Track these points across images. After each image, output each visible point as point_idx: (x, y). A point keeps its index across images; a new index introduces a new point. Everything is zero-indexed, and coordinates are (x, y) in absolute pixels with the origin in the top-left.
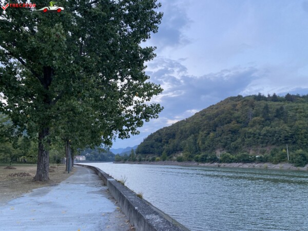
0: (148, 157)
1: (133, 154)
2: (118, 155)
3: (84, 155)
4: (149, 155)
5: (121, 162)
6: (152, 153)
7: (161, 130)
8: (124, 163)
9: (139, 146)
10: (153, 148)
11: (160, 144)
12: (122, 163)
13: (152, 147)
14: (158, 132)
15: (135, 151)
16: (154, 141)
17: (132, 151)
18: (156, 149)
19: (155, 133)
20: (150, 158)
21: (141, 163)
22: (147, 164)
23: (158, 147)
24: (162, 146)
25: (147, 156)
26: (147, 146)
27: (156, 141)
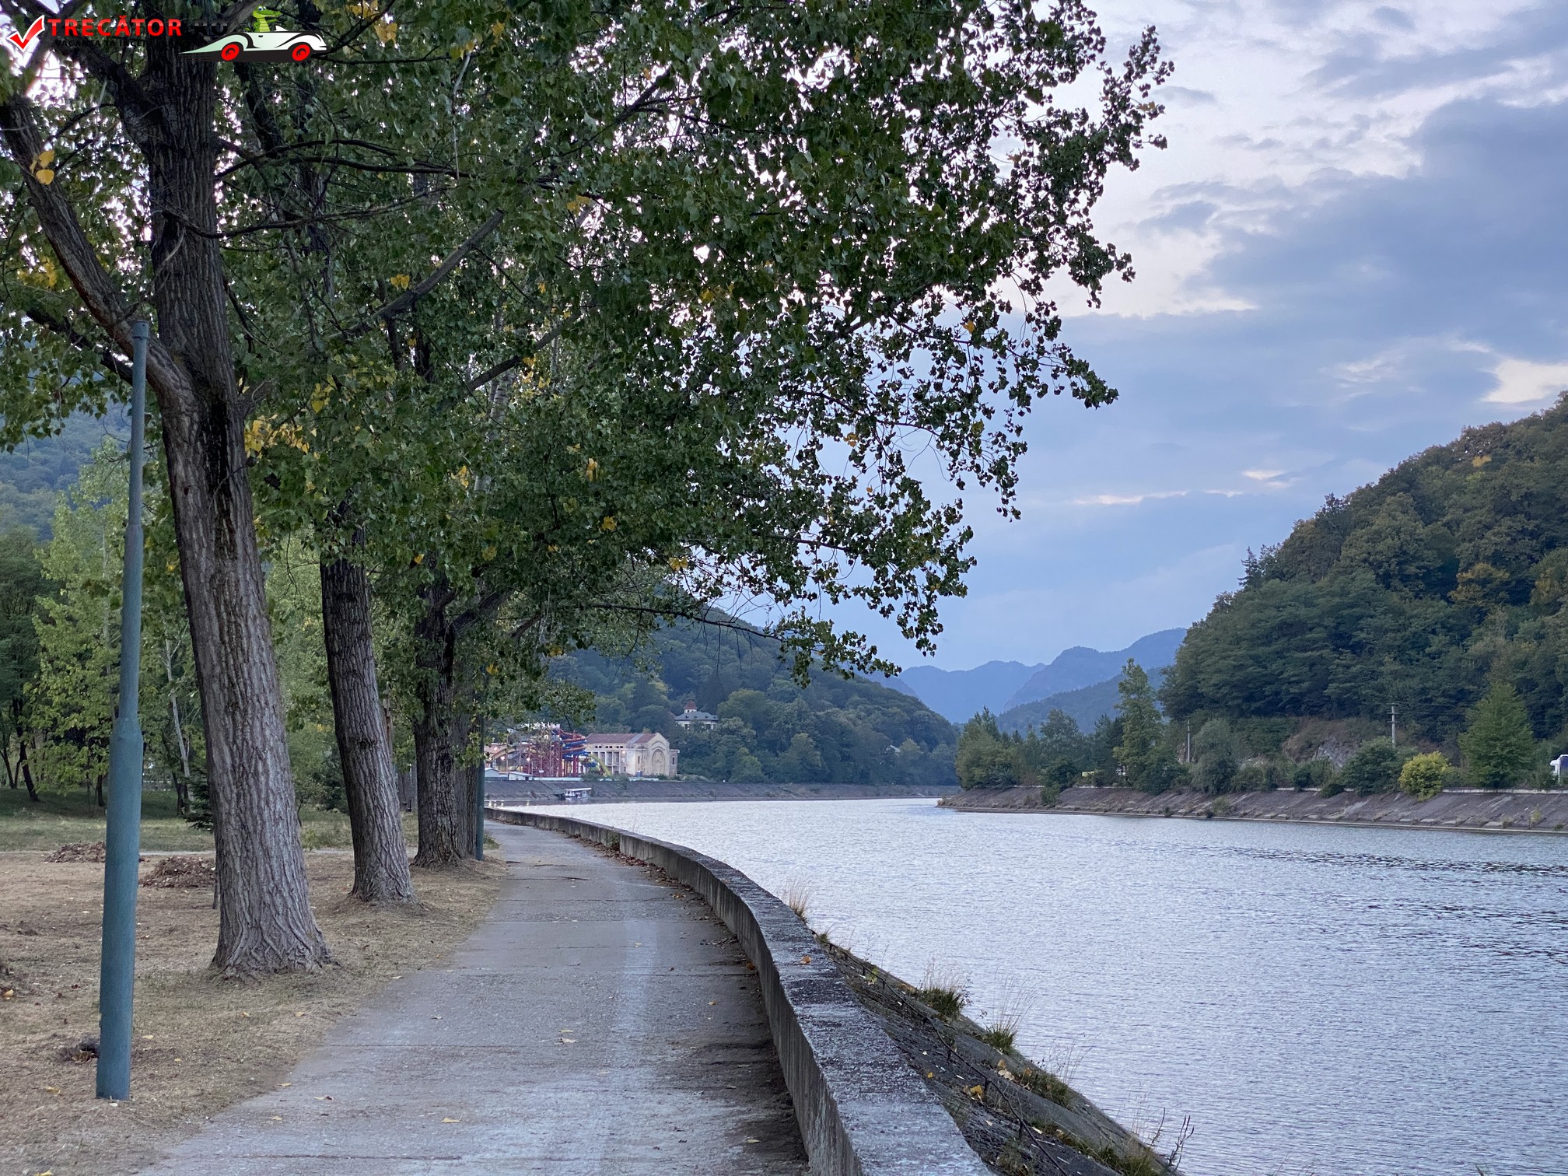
0: (1310, 747)
1: (1139, 714)
2: (985, 726)
3: (657, 725)
4: (1311, 726)
5: (1018, 794)
6: (1346, 707)
7: (1438, 457)
8: (1048, 804)
9: (1196, 632)
10: (1357, 648)
11: (1434, 609)
12: (1030, 806)
13: (1341, 640)
14: (1403, 480)
15: (1157, 684)
16: (1365, 578)
17: (1133, 682)
18: (1390, 664)
19: (1368, 499)
20: (1337, 760)
21: (1229, 814)
22: (1298, 817)
23: (1419, 643)
24: (1461, 635)
25: (1292, 743)
26: (1289, 628)
27: (1385, 579)
